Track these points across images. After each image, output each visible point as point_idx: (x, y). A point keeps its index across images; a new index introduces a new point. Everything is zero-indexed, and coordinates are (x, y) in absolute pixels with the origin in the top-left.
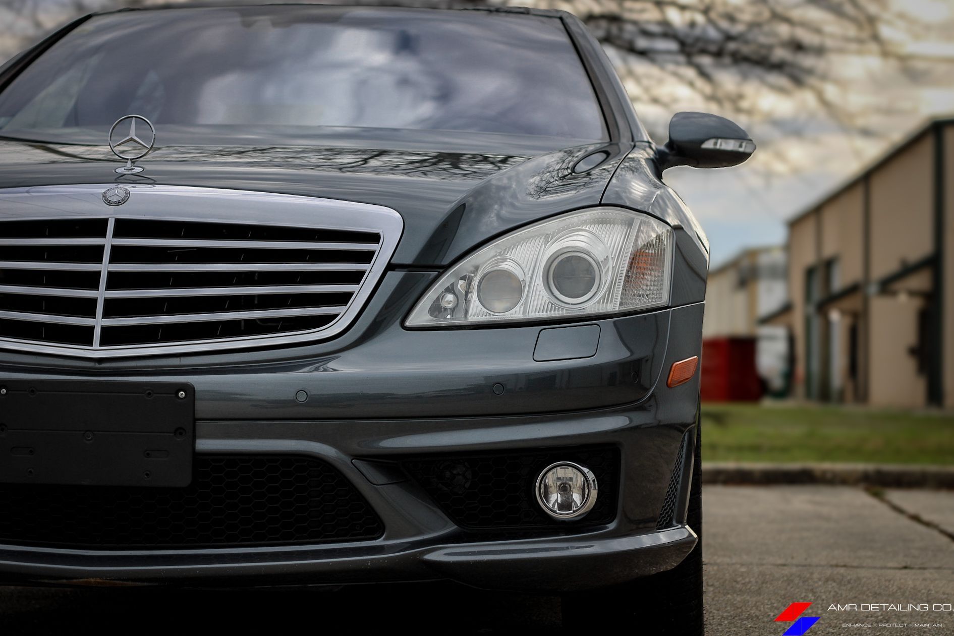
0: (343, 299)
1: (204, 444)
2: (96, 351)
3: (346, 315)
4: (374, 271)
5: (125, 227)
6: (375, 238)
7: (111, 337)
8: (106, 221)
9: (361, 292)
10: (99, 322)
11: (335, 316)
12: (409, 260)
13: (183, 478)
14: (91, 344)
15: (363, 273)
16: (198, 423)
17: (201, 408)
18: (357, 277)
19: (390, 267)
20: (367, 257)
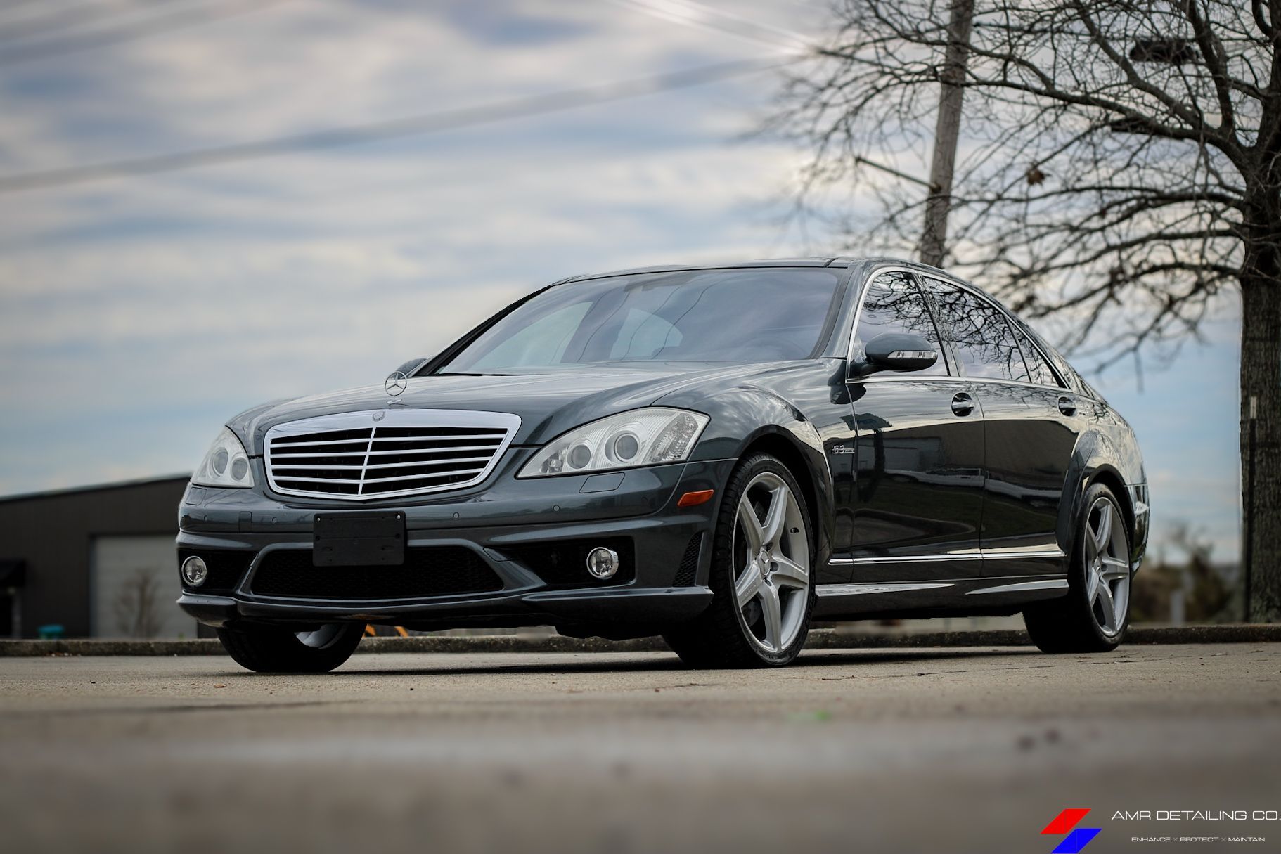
0: (483, 464)
1: (413, 543)
2: (360, 496)
3: (484, 473)
4: (500, 449)
5: (381, 432)
6: (504, 431)
7: (368, 489)
8: (371, 429)
9: (493, 461)
10: (362, 482)
11: (478, 473)
12: (521, 443)
13: (400, 561)
14: (357, 493)
15: (495, 450)
16: (409, 532)
17: (409, 525)
18: (491, 453)
19: (511, 446)
20: (498, 442)
